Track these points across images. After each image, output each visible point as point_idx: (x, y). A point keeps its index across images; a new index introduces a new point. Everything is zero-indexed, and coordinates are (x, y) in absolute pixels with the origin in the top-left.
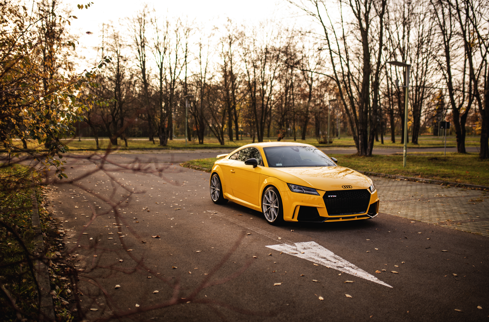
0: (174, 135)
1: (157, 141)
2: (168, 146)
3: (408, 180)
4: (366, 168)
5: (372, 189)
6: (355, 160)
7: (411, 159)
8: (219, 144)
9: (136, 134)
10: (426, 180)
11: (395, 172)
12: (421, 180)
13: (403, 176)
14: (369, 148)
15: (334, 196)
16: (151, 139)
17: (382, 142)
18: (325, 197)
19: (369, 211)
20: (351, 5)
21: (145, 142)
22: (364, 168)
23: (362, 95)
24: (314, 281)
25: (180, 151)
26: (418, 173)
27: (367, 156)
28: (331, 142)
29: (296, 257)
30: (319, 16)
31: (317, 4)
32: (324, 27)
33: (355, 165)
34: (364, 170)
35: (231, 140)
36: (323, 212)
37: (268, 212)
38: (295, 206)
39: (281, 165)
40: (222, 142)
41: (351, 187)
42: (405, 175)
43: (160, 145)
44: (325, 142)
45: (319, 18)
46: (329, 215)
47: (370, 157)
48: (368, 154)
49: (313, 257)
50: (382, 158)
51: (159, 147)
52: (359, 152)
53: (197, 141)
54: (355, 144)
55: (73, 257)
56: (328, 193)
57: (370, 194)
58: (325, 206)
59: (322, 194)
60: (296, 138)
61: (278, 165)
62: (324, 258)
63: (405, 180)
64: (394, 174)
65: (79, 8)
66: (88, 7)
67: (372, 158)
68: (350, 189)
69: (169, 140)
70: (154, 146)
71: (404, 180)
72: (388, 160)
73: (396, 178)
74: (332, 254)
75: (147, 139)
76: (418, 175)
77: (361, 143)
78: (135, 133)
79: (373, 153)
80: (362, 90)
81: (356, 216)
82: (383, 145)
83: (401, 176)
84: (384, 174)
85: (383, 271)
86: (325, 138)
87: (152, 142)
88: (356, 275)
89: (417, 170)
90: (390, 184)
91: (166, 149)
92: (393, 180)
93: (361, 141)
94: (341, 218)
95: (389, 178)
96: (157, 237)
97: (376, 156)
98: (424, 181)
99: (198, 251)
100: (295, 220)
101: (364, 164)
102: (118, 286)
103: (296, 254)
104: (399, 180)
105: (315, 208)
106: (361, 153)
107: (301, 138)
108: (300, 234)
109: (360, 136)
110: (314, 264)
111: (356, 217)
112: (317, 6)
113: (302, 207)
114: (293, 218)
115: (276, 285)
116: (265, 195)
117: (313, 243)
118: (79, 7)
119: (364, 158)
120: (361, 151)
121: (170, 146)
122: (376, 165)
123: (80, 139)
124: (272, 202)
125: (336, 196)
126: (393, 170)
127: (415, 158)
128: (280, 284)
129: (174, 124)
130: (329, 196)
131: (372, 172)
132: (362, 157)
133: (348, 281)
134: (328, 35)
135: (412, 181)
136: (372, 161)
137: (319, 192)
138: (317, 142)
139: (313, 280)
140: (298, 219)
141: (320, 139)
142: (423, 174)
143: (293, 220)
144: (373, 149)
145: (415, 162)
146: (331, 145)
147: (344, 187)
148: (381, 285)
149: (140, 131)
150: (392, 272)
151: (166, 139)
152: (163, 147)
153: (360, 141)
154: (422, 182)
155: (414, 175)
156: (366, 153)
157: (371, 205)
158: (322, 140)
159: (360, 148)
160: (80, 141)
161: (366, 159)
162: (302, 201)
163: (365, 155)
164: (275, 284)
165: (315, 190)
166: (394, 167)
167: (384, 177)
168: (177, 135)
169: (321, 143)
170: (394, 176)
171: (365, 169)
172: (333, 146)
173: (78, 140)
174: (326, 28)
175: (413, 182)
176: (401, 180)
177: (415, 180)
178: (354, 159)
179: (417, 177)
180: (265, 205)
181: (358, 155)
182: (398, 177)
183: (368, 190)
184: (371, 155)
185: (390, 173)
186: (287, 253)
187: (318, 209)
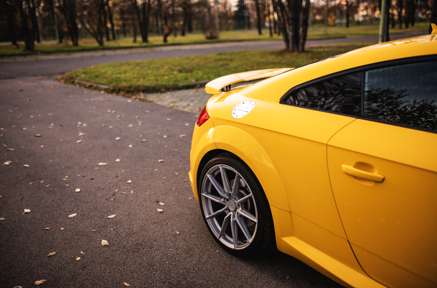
0: (41, 38)
1: (22, 45)
2: (36, 51)
8: (96, 44)
14: (301, 41)
16: (14, 43)
21: (7, 47)
25: (52, 57)
27: (300, 52)
35: (108, 39)
40: (101, 43)
43: (26, 50)
44: (213, 38)
48: (300, 49)
51: (24, 53)
52: (288, 46)
53: (71, 43)
69: (36, 43)
70: (18, 51)
75: (10, 44)
77: (293, 36)
87: (15, 47)
93: (293, 33)
109: (291, 27)
120: (293, 46)
121: (38, 51)
129: (40, 25)
138: (203, 38)
151: (32, 42)
152: (29, 52)
153: (291, 34)
156: (298, 48)
159: (291, 43)
163: (297, 51)
168: (45, 38)
181: (287, 50)
184: (303, 51)
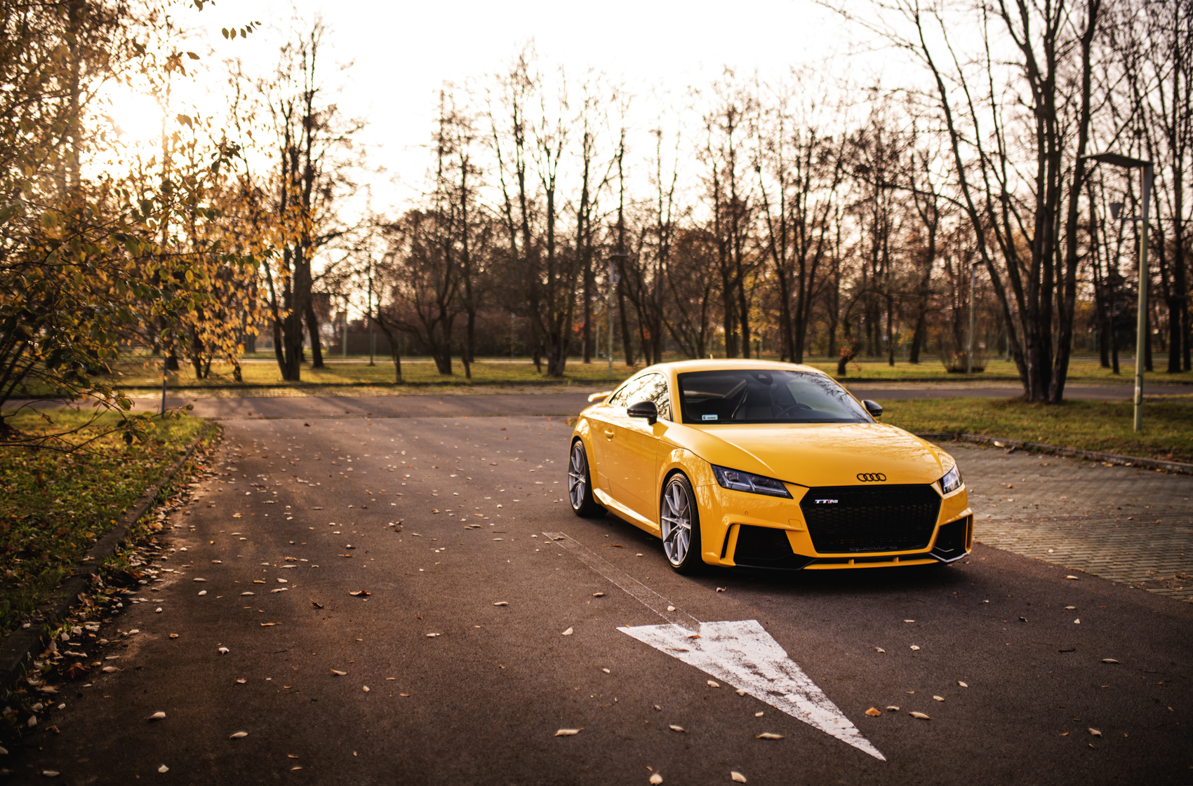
2: (565, 376)
3: (1136, 466)
4: (1031, 434)
5: (950, 483)
6: (1012, 413)
7: (1167, 410)
9: (513, 348)
10: (1182, 467)
11: (1105, 444)
12: (1169, 467)
13: (1125, 455)
14: (1054, 381)
15: (832, 501)
16: (536, 361)
17: (1116, 370)
18: (807, 503)
19: (937, 543)
20: (1005, 16)
21: (520, 369)
22: (1025, 433)
23: (1036, 245)
24: (673, 730)
26: (1167, 448)
27: (1048, 403)
28: (981, 370)
29: (678, 660)
30: (924, 47)
31: (917, 17)
32: (936, 73)
33: (1006, 426)
34: (1024, 437)
36: (802, 544)
37: (671, 537)
38: (727, 524)
39: (715, 417)
41: (882, 478)
42: (1129, 452)
43: (547, 376)
44: (962, 370)
45: (922, 52)
46: (818, 550)
47: (1056, 406)
48: (1050, 398)
49: (721, 662)
50: (1089, 407)
51: (544, 379)
52: (1028, 391)
54: (1017, 373)
55: (122, 636)
56: (814, 492)
57: (939, 498)
58: (805, 527)
59: (799, 494)
60: (895, 358)
61: (706, 417)
62: (751, 667)
63: (1128, 464)
64: (1100, 450)
65: (227, 37)
66: (247, 33)
67: (1062, 408)
68: (880, 483)
69: (569, 361)
70: (537, 377)
71: (1124, 465)
72: (1103, 413)
73: (1103, 460)
74: (780, 654)
75: (529, 362)
76: (1164, 452)
77: (1034, 370)
78: (509, 346)
79: (1066, 396)
80: (1035, 235)
81: (895, 556)
82: (1116, 377)
83: (1119, 456)
84: (1074, 449)
85: (889, 710)
86: (964, 359)
87: (536, 368)
88: (805, 720)
89: (1167, 441)
90: (1080, 474)
91: (560, 383)
92: (1094, 465)
93: (1034, 363)
94: (852, 561)
95: (1086, 458)
96: (363, 595)
97: (1072, 404)
98: (1177, 468)
99: (433, 635)
100: (729, 561)
101: (1032, 424)
102: (161, 714)
103: (684, 651)
104: (1110, 465)
105: (782, 532)
106: (1034, 396)
107: (908, 359)
108: (732, 601)
109: (1029, 352)
110: (710, 682)
111: (895, 559)
112: (917, 23)
113: (745, 529)
114: (723, 555)
115: (562, 736)
116: (666, 496)
117: (754, 624)
118: (225, 32)
119: (1039, 408)
120: (1034, 391)
121: (569, 377)
122: (1063, 426)
123: (372, 359)
124: (678, 512)
125: (836, 501)
126: (1101, 438)
127: (1179, 409)
128: (574, 731)
130: (818, 501)
131: (1044, 445)
132: (1033, 406)
133: (767, 735)
134: (947, 95)
135: (1145, 468)
136: (1056, 416)
137: (791, 489)
138: (944, 370)
139: (672, 727)
140: (735, 560)
141: (950, 361)
142: (1181, 450)
143: (725, 562)
144: (1066, 386)
145: (1175, 419)
146: (977, 375)
147: (861, 477)
148: (856, 750)
149: (521, 343)
150: (913, 716)
151: (561, 360)
152: (553, 379)
153: (1030, 365)
154: (1170, 472)
155: (1154, 453)
156: (1047, 396)
157: (942, 528)
158: (956, 362)
159: (1030, 383)
160: (372, 364)
161: (1045, 410)
162: (746, 513)
163: (1042, 401)
164: (560, 732)
165: (780, 483)
166: (1108, 430)
167: (1072, 457)
169: (952, 370)
170: (1100, 453)
171: (1028, 436)
172: (981, 379)
173: (369, 362)
174: (940, 76)
175: (1147, 472)
176: (1116, 465)
177: (1153, 467)
178: (1012, 409)
179: (1160, 459)
180: (667, 521)
181: (1024, 401)
182: (1109, 457)
183: (936, 487)
184: (1059, 400)
185: (1090, 446)
186: (660, 647)
187: (789, 536)
